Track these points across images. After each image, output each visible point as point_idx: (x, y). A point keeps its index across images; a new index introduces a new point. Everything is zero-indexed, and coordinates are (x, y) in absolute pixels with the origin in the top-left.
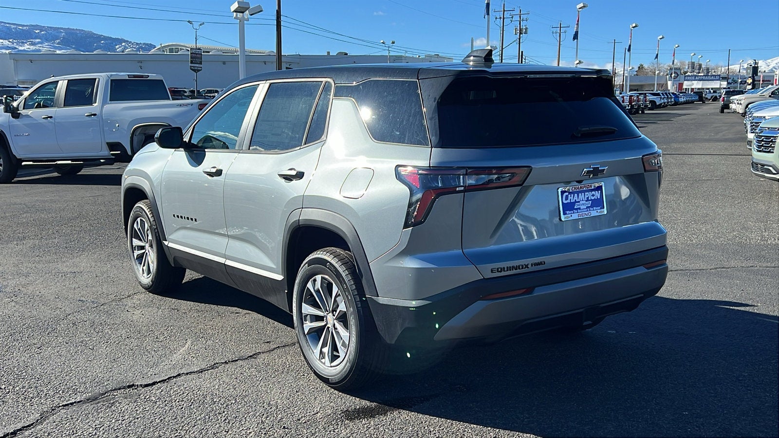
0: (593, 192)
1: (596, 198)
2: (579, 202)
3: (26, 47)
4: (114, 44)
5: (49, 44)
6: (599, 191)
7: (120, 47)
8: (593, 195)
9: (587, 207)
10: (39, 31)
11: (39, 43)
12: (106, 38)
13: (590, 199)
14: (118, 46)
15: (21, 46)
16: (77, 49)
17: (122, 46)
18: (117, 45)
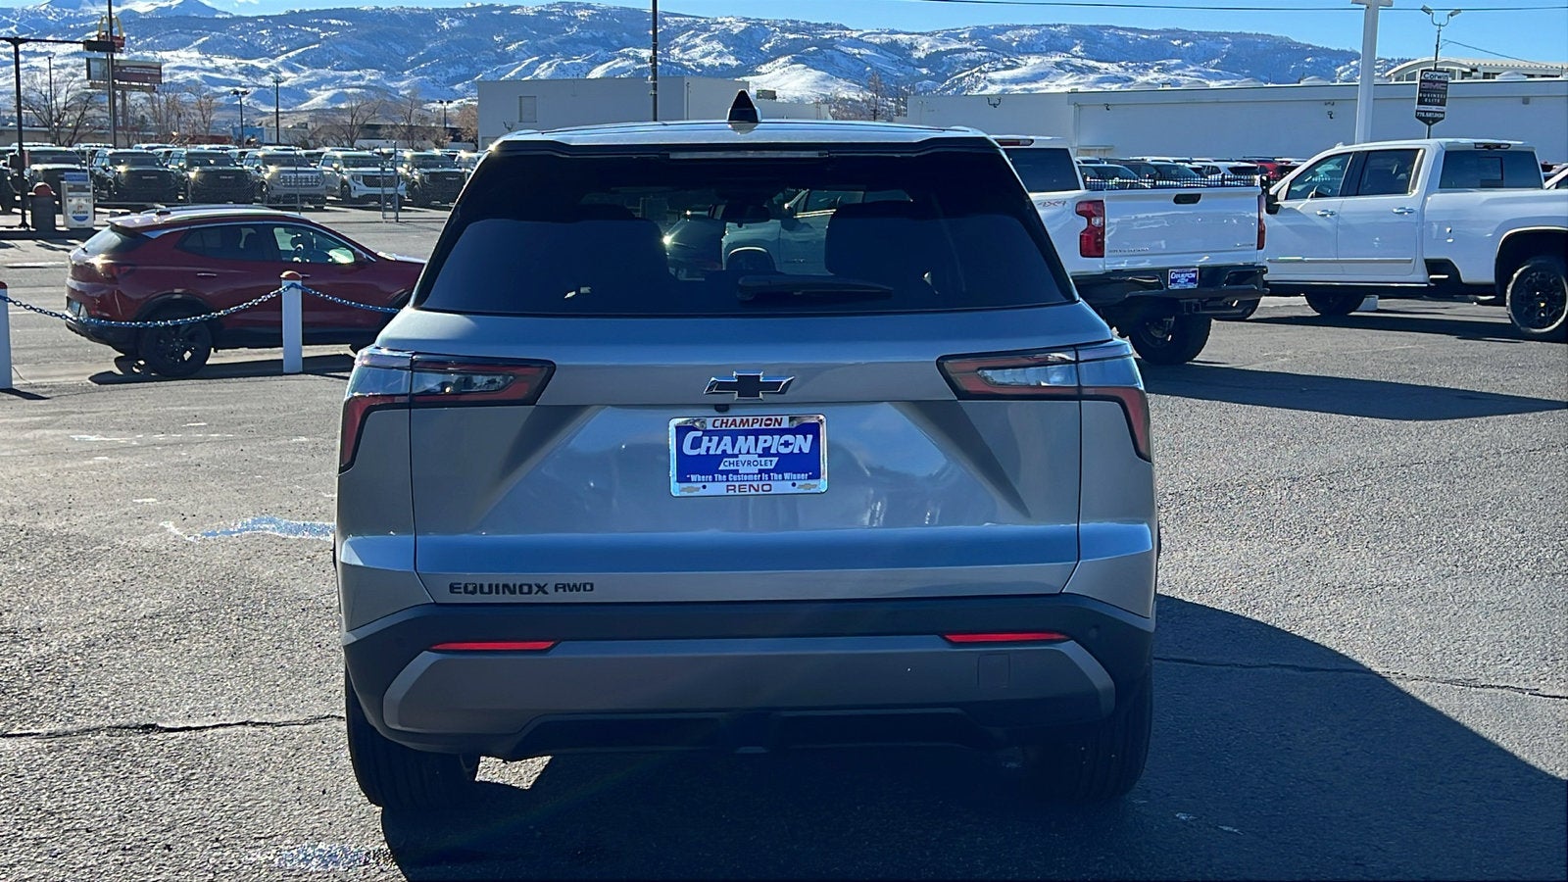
0: (789, 438)
1: (796, 451)
2: (736, 456)
3: (1152, 76)
4: (1334, 62)
5: (1198, 68)
6: (810, 437)
7: (1345, 70)
8: (786, 444)
9: (759, 470)
10: (1179, 42)
11: (1177, 67)
12: (1316, 52)
13: (773, 451)
14: (1342, 68)
15: (1141, 74)
16: (1256, 78)
17: (1351, 67)
18: (1339, 66)
